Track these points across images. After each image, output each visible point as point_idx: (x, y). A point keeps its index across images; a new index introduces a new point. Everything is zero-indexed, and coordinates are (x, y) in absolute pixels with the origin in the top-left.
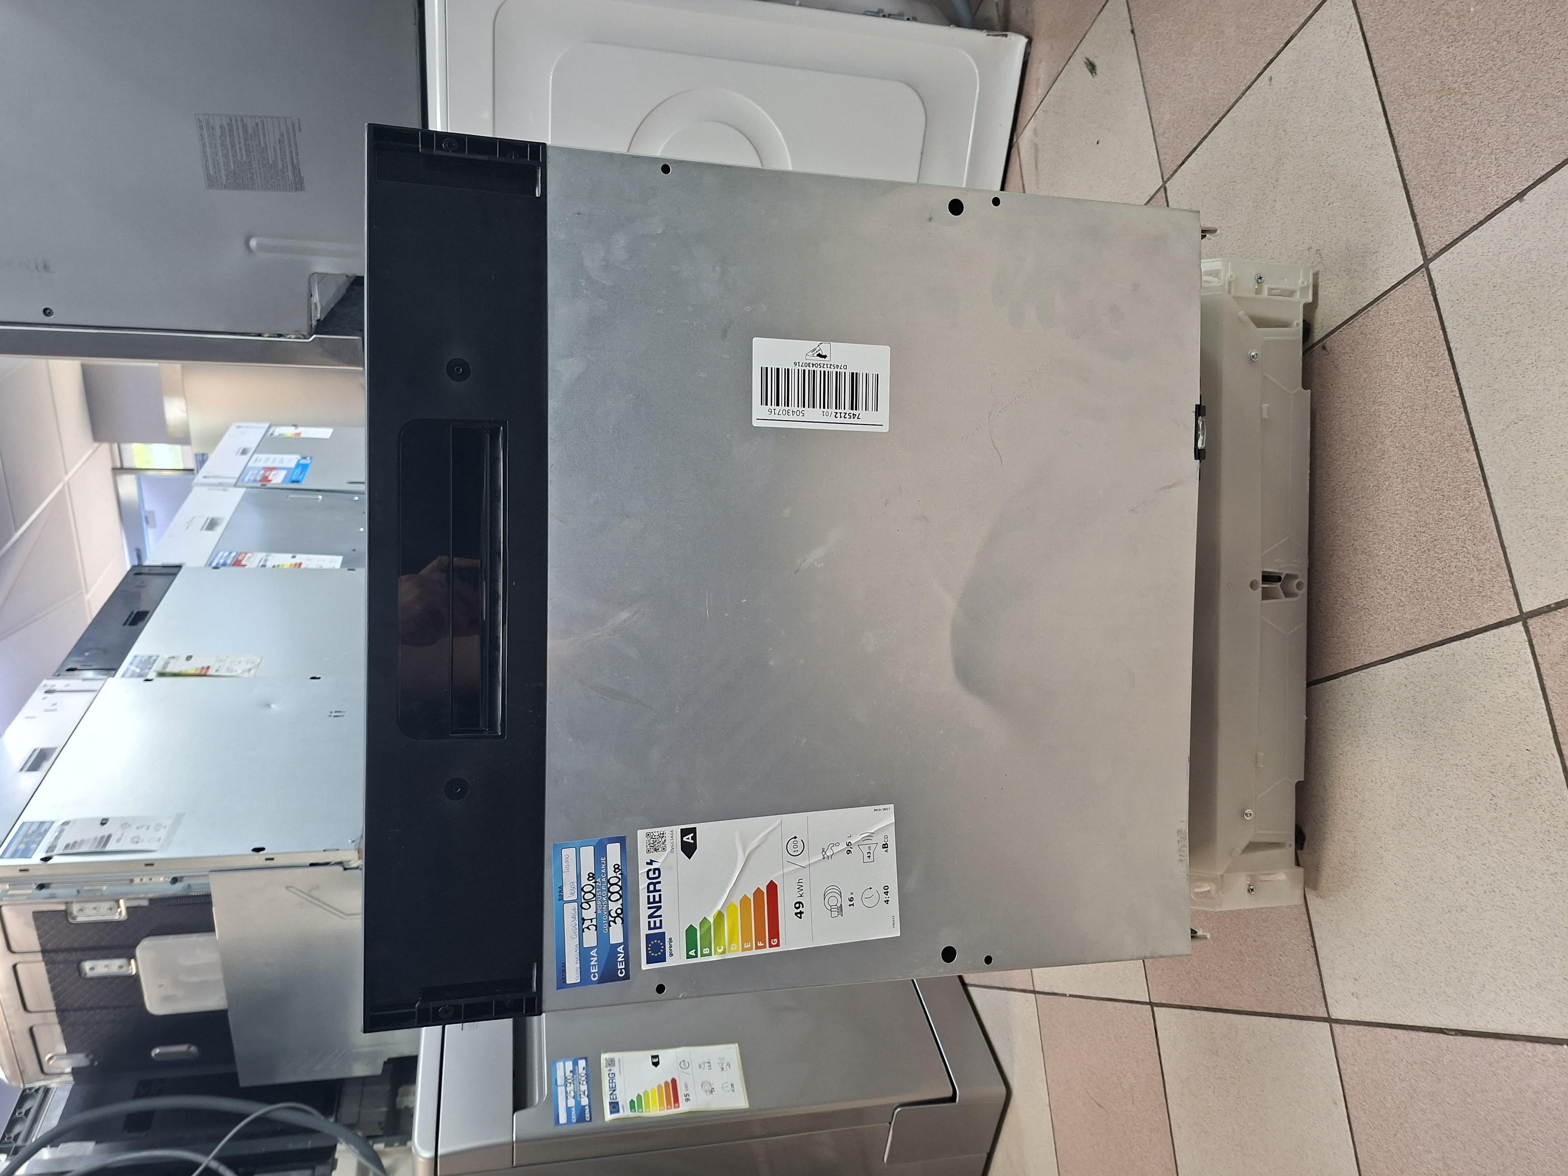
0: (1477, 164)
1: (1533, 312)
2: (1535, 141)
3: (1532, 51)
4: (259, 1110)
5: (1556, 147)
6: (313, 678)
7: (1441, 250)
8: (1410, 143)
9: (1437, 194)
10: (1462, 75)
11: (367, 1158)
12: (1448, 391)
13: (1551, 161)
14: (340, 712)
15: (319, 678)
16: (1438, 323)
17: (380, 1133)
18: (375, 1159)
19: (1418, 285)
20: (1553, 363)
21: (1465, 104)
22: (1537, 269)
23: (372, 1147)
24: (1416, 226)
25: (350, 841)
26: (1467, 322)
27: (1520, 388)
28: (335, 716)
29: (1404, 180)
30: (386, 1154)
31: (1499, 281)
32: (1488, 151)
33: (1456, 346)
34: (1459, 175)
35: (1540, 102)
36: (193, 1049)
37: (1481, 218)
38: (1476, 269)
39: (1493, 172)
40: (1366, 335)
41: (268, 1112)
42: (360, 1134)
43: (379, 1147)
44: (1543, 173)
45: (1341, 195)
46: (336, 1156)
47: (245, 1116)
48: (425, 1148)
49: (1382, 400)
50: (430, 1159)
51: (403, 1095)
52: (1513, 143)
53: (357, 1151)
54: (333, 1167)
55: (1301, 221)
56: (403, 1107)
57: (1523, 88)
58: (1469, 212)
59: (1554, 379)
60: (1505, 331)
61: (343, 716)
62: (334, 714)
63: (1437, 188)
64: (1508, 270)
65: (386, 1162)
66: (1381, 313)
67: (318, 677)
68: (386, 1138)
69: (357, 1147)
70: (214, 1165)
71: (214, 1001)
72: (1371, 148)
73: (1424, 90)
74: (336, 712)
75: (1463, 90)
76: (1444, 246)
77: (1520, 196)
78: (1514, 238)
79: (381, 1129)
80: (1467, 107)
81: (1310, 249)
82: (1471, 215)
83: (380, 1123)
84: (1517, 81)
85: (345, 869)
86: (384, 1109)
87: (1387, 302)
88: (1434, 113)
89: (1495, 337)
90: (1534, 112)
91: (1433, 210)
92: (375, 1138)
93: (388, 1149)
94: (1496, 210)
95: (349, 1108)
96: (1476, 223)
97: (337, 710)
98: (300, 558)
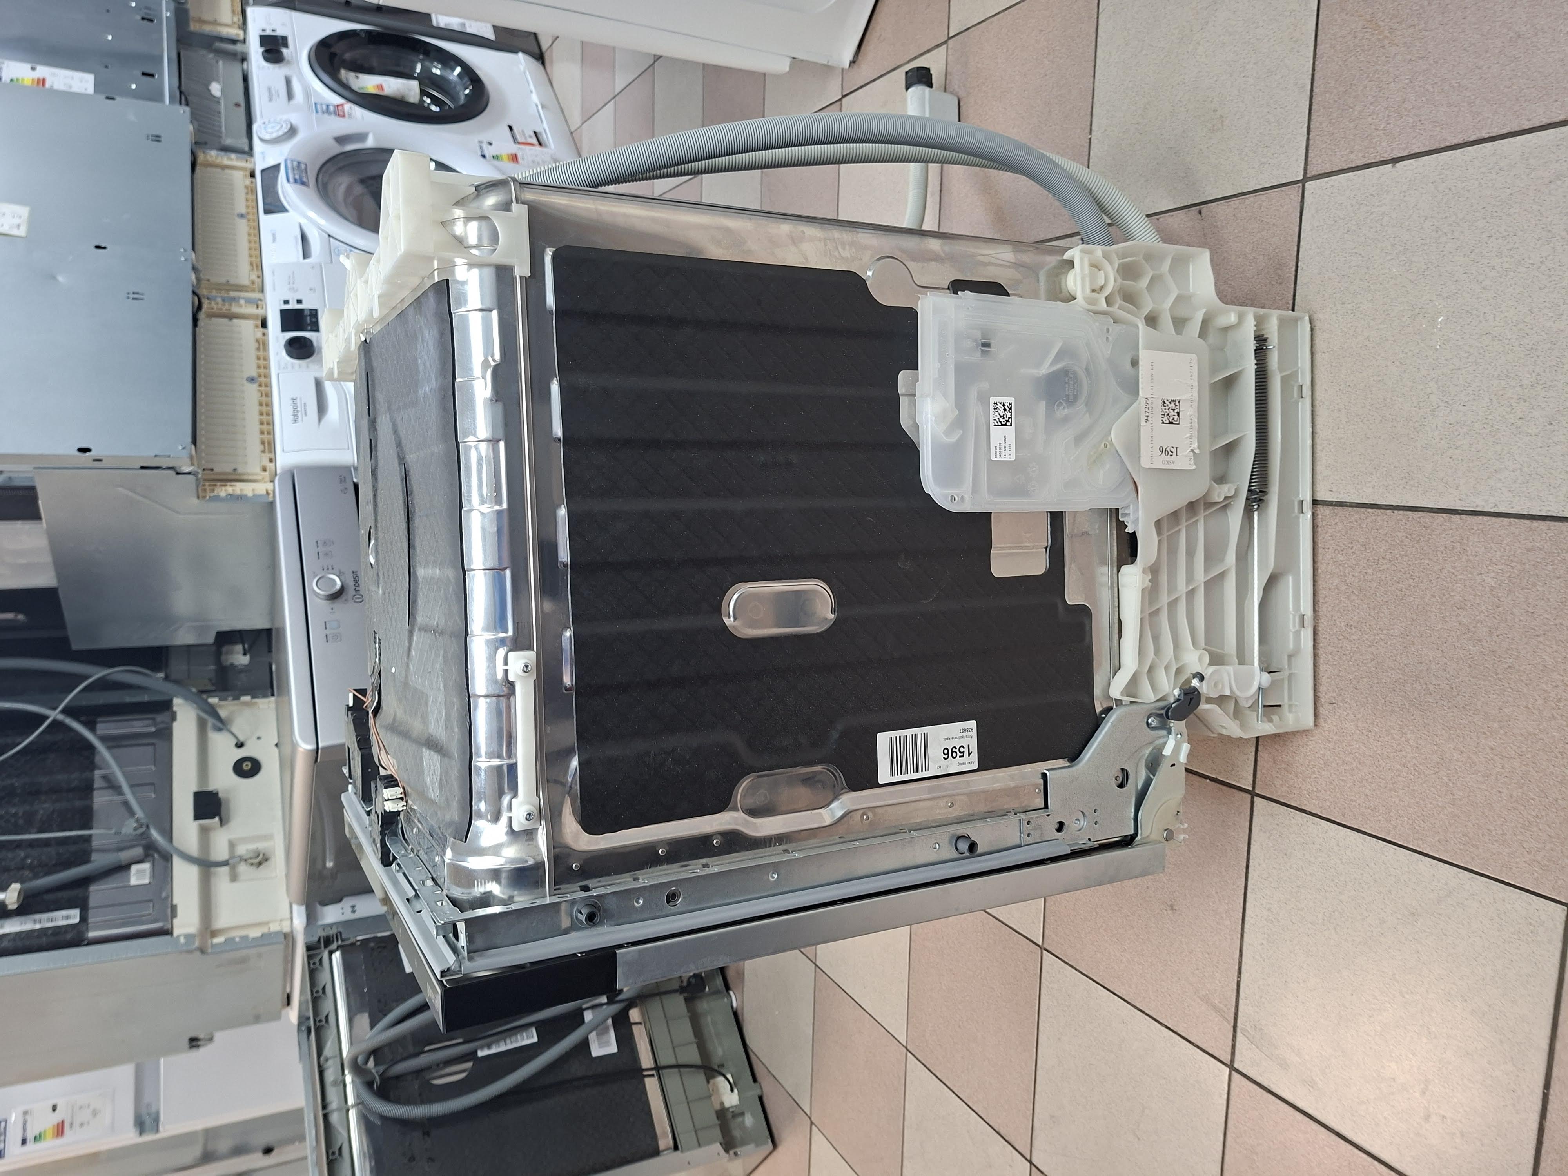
0: (1373, 112)
1: (1368, 268)
2: (1423, 118)
3: (1451, 30)
4: (98, 673)
5: (1435, 133)
6: (98, 247)
7: (1320, 175)
8: (1328, 57)
9: (1334, 121)
10: (1390, 16)
11: (206, 712)
12: (1284, 301)
13: (1427, 143)
14: (138, 293)
15: (104, 248)
16: (1296, 239)
17: (213, 688)
18: (213, 712)
19: (1292, 197)
20: (1367, 317)
21: (1383, 47)
22: (1384, 234)
23: (206, 700)
24: (1308, 140)
25: (180, 448)
26: (1318, 251)
27: (1337, 325)
28: (134, 299)
29: (1312, 90)
30: (221, 706)
31: (1353, 228)
32: (1384, 104)
33: (1303, 266)
34: (1356, 113)
35: (1439, 84)
36: (21, 617)
37: (1359, 163)
38: (1339, 207)
39: (1382, 127)
40: (1237, 219)
41: (108, 675)
42: (194, 690)
43: (214, 700)
44: (1418, 151)
45: (1257, 73)
46: (175, 709)
47: (87, 677)
48: (305, 741)
49: (1233, 283)
50: (312, 751)
51: (227, 653)
52: (1406, 109)
53: (195, 705)
54: (173, 718)
55: (1215, 79)
56: (228, 663)
57: (1431, 62)
58: (1352, 152)
59: (1363, 331)
60: (1343, 273)
61: (142, 299)
62: (132, 296)
63: (1335, 115)
64: (1363, 223)
65: (223, 713)
66: (1256, 206)
67: (103, 245)
68: (218, 693)
69: (194, 702)
70: (61, 717)
71: (44, 579)
72: (1296, 42)
73: (1357, 11)
74: (134, 293)
75: (1386, 33)
76: (1323, 172)
77: (1395, 161)
78: (1376, 197)
79: (213, 684)
80: (1384, 51)
81: (1215, 111)
82: (1352, 156)
83: (210, 680)
84: (1430, 52)
85: (178, 474)
86: (212, 667)
87: (1263, 198)
88: (1357, 41)
89: (1334, 274)
90: (1432, 90)
91: (1326, 133)
92: (209, 692)
93: (222, 703)
94: (1372, 163)
95: (178, 667)
96: (1353, 165)
97: (136, 291)
98: (43, 71)
